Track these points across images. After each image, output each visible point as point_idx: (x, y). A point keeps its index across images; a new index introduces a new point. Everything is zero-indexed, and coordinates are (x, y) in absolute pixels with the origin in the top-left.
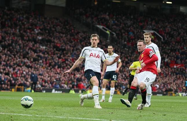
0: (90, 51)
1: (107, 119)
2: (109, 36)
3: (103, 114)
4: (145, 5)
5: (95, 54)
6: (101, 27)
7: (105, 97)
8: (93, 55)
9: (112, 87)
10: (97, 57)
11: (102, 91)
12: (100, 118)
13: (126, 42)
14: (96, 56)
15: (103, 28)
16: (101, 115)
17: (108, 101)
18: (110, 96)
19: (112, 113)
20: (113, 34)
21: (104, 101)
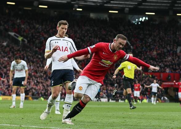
0: (57, 43)
1: (17, 125)
2: (21, 42)
3: (13, 120)
4: (55, 12)
5: (62, 47)
6: (12, 34)
7: (16, 103)
8: (60, 49)
9: (22, 93)
10: (64, 51)
11: (12, 97)
12: (10, 124)
13: (37, 49)
14: (64, 49)
15: (15, 35)
16: (11, 120)
17: (19, 107)
18: (21, 102)
19: (23, 118)
20: (24, 41)
21: (14, 107)
